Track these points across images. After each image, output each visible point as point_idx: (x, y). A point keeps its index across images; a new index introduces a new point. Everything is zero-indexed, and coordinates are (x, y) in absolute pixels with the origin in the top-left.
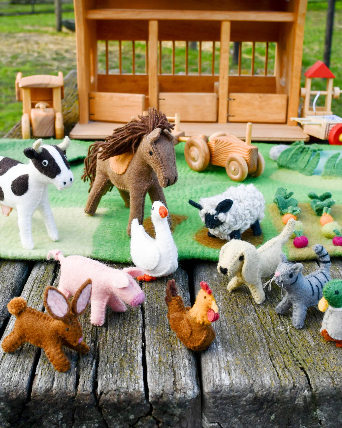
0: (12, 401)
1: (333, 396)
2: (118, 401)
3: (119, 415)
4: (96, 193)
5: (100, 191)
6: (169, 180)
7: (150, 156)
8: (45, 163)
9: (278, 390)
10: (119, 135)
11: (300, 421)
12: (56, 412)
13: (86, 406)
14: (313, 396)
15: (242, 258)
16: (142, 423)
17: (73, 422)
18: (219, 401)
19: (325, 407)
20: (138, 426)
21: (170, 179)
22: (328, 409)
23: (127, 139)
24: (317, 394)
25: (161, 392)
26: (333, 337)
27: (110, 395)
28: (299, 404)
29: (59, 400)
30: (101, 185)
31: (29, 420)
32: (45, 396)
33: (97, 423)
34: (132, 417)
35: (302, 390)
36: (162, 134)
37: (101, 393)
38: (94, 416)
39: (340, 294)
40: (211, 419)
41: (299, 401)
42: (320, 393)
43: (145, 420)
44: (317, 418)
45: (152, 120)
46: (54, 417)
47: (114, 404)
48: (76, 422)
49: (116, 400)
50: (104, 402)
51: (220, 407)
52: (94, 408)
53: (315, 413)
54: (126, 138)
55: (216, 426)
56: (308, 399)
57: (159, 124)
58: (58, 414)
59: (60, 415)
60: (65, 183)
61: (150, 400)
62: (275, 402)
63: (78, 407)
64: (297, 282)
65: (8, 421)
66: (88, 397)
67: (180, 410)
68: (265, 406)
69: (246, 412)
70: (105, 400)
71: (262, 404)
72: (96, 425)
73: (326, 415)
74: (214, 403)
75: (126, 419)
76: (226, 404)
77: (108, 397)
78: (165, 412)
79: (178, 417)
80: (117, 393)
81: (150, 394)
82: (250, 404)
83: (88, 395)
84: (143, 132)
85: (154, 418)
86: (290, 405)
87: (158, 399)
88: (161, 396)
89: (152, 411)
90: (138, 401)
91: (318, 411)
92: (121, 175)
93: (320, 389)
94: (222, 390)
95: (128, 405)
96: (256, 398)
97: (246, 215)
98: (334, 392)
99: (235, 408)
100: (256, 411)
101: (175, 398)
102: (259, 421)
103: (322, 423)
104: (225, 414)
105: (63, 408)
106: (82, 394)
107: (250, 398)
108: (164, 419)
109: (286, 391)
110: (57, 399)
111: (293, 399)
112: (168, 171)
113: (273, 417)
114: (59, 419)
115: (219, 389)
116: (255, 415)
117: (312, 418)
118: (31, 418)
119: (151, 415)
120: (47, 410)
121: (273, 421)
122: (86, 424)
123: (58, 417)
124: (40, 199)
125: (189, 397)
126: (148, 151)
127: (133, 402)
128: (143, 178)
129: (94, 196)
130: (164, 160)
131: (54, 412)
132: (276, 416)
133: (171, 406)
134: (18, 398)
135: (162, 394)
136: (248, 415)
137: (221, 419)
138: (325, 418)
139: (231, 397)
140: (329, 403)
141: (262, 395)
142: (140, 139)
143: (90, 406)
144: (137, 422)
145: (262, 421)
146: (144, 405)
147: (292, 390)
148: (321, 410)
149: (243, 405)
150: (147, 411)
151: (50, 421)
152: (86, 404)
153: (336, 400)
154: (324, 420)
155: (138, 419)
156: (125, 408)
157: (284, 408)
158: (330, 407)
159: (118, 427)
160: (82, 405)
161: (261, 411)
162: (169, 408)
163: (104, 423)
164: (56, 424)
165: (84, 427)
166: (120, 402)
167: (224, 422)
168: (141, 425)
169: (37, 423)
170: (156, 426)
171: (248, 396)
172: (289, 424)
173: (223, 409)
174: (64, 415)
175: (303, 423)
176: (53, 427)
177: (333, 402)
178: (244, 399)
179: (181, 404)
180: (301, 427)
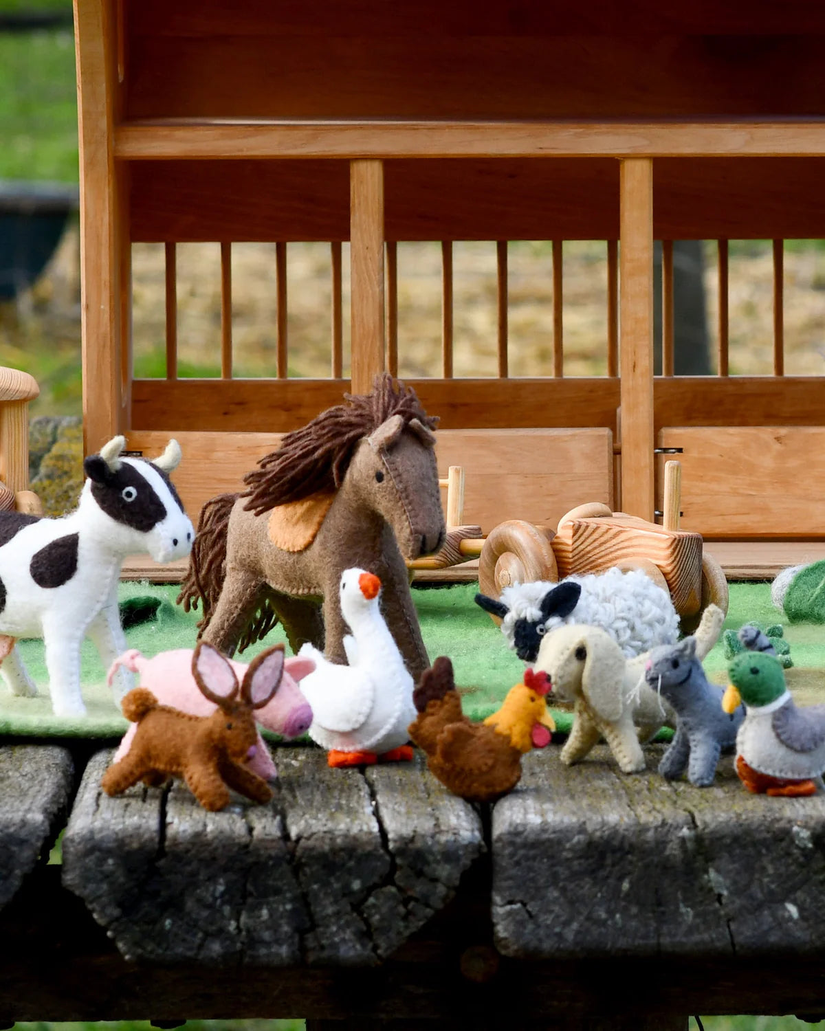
0: (129, 853)
1: (736, 839)
2: (331, 850)
3: (332, 880)
4: (226, 624)
5: (239, 614)
6: (424, 538)
7: (378, 484)
8: (129, 494)
9: (633, 829)
10: (296, 448)
11: (680, 895)
12: (212, 879)
13: (271, 863)
14: (699, 839)
15: (581, 653)
16: (377, 898)
17: (244, 903)
18: (522, 852)
19: (724, 862)
20: (368, 907)
21: (427, 535)
22: (731, 867)
23: (320, 451)
24: (707, 833)
25: (412, 834)
26: (754, 766)
27: (317, 839)
28: (675, 856)
29: (220, 850)
30: (241, 600)
31: (159, 900)
32: (193, 844)
33: (292, 901)
34: (356, 885)
35: (679, 827)
36: (406, 429)
37: (299, 838)
38: (284, 884)
39: (760, 674)
40: (507, 893)
41: (673, 849)
42: (712, 832)
43: (382, 892)
44: (711, 890)
45: (381, 401)
46: (207, 890)
47: (323, 856)
48: (250, 900)
49: (327, 848)
50: (304, 853)
51: (524, 863)
52: (285, 866)
53: (706, 877)
54: (316, 449)
55: (519, 909)
56: (690, 845)
57: (399, 408)
58: (216, 883)
59: (220, 884)
60: (175, 542)
61: (391, 846)
62: (628, 853)
63: (256, 863)
64: (691, 681)
65: (120, 904)
66: (274, 844)
67: (448, 867)
68: (609, 861)
69: (575, 876)
70: (306, 849)
71: (602, 856)
72: (289, 907)
73: (728, 882)
74: (512, 855)
75: (347, 892)
76: (534, 858)
77: (311, 843)
78: (420, 874)
79: (444, 885)
80: (329, 836)
81: (390, 836)
82: (580, 857)
83: (273, 841)
84: (360, 430)
85: (400, 889)
86: (656, 859)
87: (406, 844)
88: (412, 840)
89: (395, 873)
90: (369, 848)
91: (712, 874)
92: (300, 552)
93: (712, 826)
94: (525, 830)
95: (350, 858)
96: (590, 845)
97: (621, 633)
98: (738, 831)
99: (553, 866)
100: (592, 872)
101: (438, 842)
102: (599, 895)
103: (724, 901)
104: (533, 880)
105: (225, 870)
106: (262, 840)
107: (579, 842)
108: (418, 889)
109: (648, 830)
110: (216, 849)
111: (661, 844)
112: (421, 516)
113: (626, 885)
114: (217, 894)
115: (520, 829)
116: (592, 882)
117: (701, 889)
118: (163, 893)
119: (394, 884)
120: (194, 874)
121: (627, 895)
122: (268, 904)
123: (215, 890)
124: (103, 598)
125: (464, 839)
126: (372, 473)
127: (360, 851)
128: (360, 551)
129: (222, 632)
130: (411, 489)
131: (209, 879)
132: (631, 883)
133: (431, 858)
134: (142, 848)
135: (414, 837)
136: (577, 882)
137: (527, 892)
138: (727, 888)
139: (543, 843)
140: (730, 853)
141: (601, 837)
142: (351, 448)
143: (278, 860)
144: (366, 899)
145: (605, 894)
146: (380, 858)
147: (660, 829)
148: (718, 871)
149: (567, 860)
150: (384, 869)
151: (199, 900)
152: (270, 857)
153: (744, 847)
154: (725, 893)
155: (368, 891)
156: (343, 865)
157: (647, 866)
158: (734, 862)
159: (330, 910)
160: (263, 859)
161: (602, 873)
162: (427, 863)
163: (304, 900)
164: (210, 907)
165: (265, 913)
166: (335, 851)
167: (533, 898)
168: (374, 906)
169: (174, 905)
170: (402, 909)
171: (576, 839)
172: (659, 904)
173: (530, 869)
174: (227, 884)
175: (685, 900)
176: (205, 913)
177: (738, 851)
178: (568, 845)
179: (450, 855)
180: (683, 909)
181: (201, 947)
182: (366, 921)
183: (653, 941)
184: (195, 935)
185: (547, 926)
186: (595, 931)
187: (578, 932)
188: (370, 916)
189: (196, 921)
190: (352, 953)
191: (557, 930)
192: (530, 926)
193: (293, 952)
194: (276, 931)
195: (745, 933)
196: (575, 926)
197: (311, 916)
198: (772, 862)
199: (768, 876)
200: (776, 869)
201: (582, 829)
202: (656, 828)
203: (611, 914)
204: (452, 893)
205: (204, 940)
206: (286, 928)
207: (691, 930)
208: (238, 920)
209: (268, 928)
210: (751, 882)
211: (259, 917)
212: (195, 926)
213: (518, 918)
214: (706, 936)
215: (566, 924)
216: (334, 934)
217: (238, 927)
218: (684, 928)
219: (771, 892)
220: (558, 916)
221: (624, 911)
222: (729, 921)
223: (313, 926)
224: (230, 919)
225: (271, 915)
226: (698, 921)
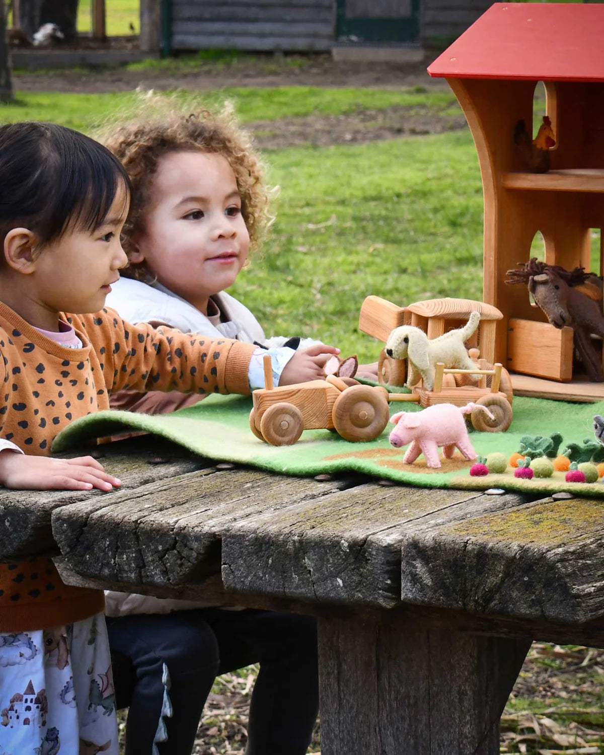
0: (73, 522)
1: (316, 544)
2: (151, 530)
3: (151, 544)
9: (275, 534)
11: (292, 569)
12: (104, 538)
13: (127, 533)
14: (300, 542)
16: (169, 556)
17: (117, 551)
19: (311, 555)
20: (165, 559)
22: (314, 557)
24: (305, 540)
27: (146, 524)
28: (290, 549)
31: (84, 546)
32: (98, 521)
33: (135, 552)
34: (160, 548)
35: (295, 535)
38: (132, 544)
40: (224, 559)
41: (290, 546)
43: (171, 553)
44: (306, 567)
46: (102, 543)
47: (147, 532)
48: (119, 550)
49: (149, 528)
51: (230, 545)
52: (132, 536)
53: (304, 561)
55: (228, 567)
56: (297, 545)
58: (105, 540)
61: (176, 531)
62: (272, 545)
63: (121, 533)
65: (69, 546)
66: (130, 525)
67: (197, 543)
68: (263, 548)
69: (250, 554)
70: (141, 528)
71: (261, 545)
72: (134, 555)
73: (313, 565)
74: (226, 541)
75: (157, 552)
76: (233, 543)
77: (144, 526)
79: (196, 552)
80: (152, 523)
81: (177, 526)
82: (252, 545)
83: (130, 523)
85: (178, 552)
86: (283, 550)
87: (181, 530)
88: (184, 529)
89: (176, 544)
90: (166, 531)
91: (306, 560)
93: (309, 537)
95: (157, 535)
96: (256, 539)
98: (318, 540)
99: (241, 548)
100: (257, 553)
101: (194, 531)
102: (259, 564)
103: (311, 574)
104: (233, 554)
105: (109, 534)
106: (127, 522)
107: (252, 538)
108: (185, 553)
109: (281, 535)
111: (285, 542)
113: (270, 561)
114: (106, 546)
116: (256, 558)
117: (302, 567)
118: (85, 542)
119: (176, 549)
120: (97, 535)
121: (271, 566)
122: (126, 552)
123: (105, 544)
127: (162, 532)
132: (272, 560)
133: (190, 538)
135: (185, 527)
136: (250, 557)
137: (231, 560)
138: (313, 568)
139: (238, 536)
140: (314, 550)
141: (262, 537)
143: (130, 532)
144: (164, 555)
145: (262, 565)
146: (170, 536)
148: (309, 559)
149: (247, 546)
150: (171, 542)
151: (99, 548)
152: (126, 531)
153: (320, 548)
154: (312, 570)
155: (166, 551)
156: (155, 538)
157: (279, 553)
158: (315, 555)
159: (150, 559)
160: (124, 531)
161: (261, 554)
162: (188, 540)
163: (140, 552)
164: (104, 551)
165: (125, 556)
166: (152, 530)
167: (232, 563)
168: (168, 558)
169: (89, 549)
170: (179, 562)
171: (250, 536)
172: (284, 573)
173: (232, 548)
174: (110, 541)
175: (295, 571)
176: (102, 554)
177: (317, 549)
178: (247, 539)
179: (197, 538)
180: (294, 576)
181: (101, 570)
182: (165, 565)
183: (281, 590)
184: (98, 564)
185: (238, 577)
186: (258, 582)
187: (251, 582)
188: (167, 563)
189: (98, 557)
190: (159, 580)
191: (242, 580)
192: (232, 576)
193: (136, 577)
194: (130, 566)
195: (321, 590)
196: (249, 579)
197: (143, 560)
198: (331, 556)
199: (330, 564)
200: (334, 561)
201: (255, 532)
202: (285, 534)
203: (264, 574)
204: (201, 557)
205: (102, 566)
206: (133, 565)
207: (297, 587)
208: (115, 559)
209: (126, 564)
210: (322, 566)
211: (123, 558)
212: (98, 560)
213: (227, 572)
214: (303, 590)
215: (246, 577)
216: (152, 570)
217: (115, 562)
218: (294, 585)
219: (331, 572)
220: (243, 573)
221: (270, 573)
222: (314, 584)
223: (144, 566)
224: (111, 558)
225: (127, 559)
226: (301, 582)
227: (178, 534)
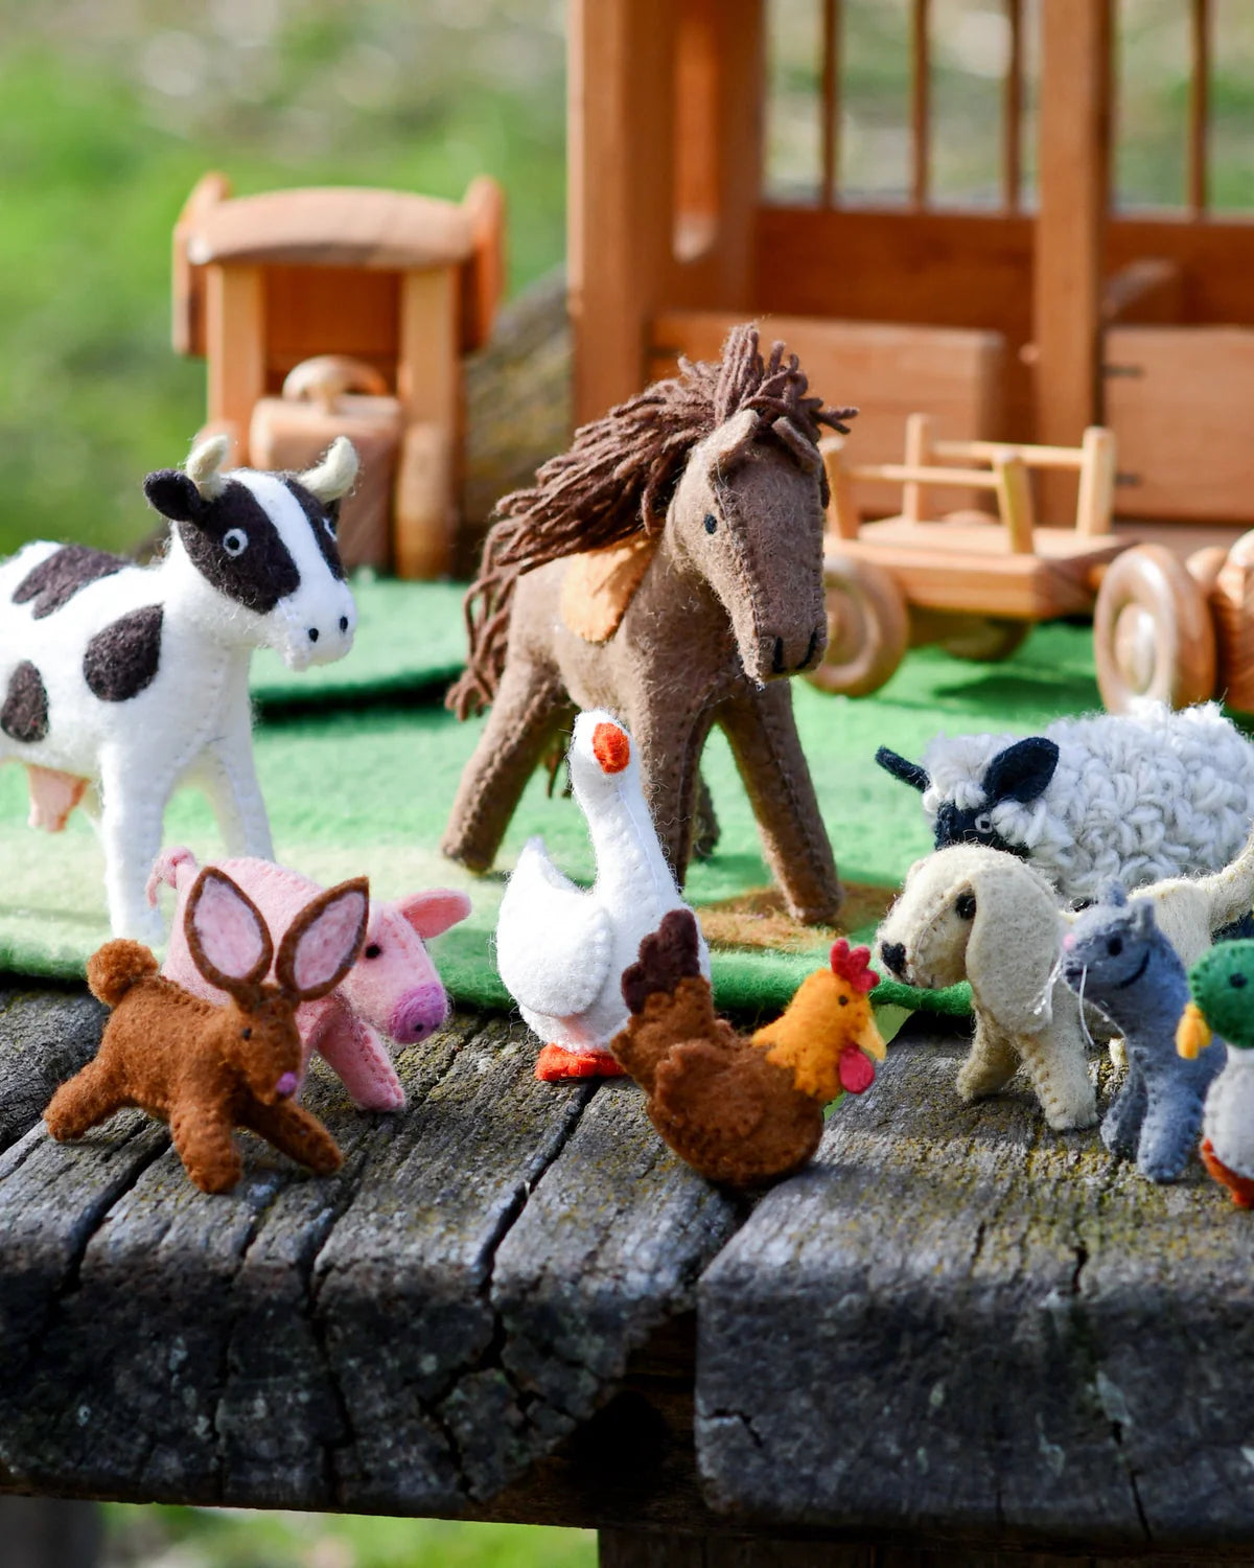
0: (13, 1282)
1: (1149, 1320)
2: (383, 1295)
3: (384, 1352)
4: (497, 758)
5: (520, 742)
6: (780, 643)
7: (710, 537)
8: (234, 544)
9: (954, 1287)
11: (1039, 1420)
12: (162, 1336)
13: (271, 1313)
14: (1077, 1316)
15: (965, 906)
16: (467, 1392)
17: (222, 1385)
18: (742, 1319)
19: (1125, 1361)
20: (450, 1408)
21: (785, 640)
22: (1138, 1372)
24: (1093, 1306)
25: (537, 1272)
27: (357, 1274)
28: (1031, 1345)
29: (178, 1284)
30: (522, 717)
31: (68, 1370)
32: (131, 1269)
33: (307, 1386)
34: (429, 1364)
35: (1043, 1290)
36: (762, 436)
37: (328, 1267)
38: (296, 1356)
39: (1249, 988)
40: (714, 1396)
41: (1027, 1332)
42: (1104, 1304)
43: (477, 1380)
44: (1100, 1413)
45: (732, 380)
46: (154, 1357)
47: (367, 1305)
48: (233, 1380)
49: (374, 1291)
50: (332, 1298)
51: (745, 1342)
52: (297, 1321)
53: (1090, 1388)
55: (735, 1427)
56: (1061, 1327)
57: (757, 396)
58: (170, 1345)
59: (178, 1347)
60: (314, 635)
61: (495, 1294)
62: (943, 1334)
63: (244, 1313)
64: (1145, 978)
66: (279, 1278)
67: (599, 1341)
68: (905, 1348)
69: (841, 1371)
70: (335, 1290)
71: (894, 1336)
72: (304, 1397)
73: (1133, 1401)
74: (723, 1325)
75: (410, 1377)
76: (765, 1333)
77: (347, 1280)
78: (547, 1350)
79: (593, 1374)
80: (382, 1267)
81: (497, 1275)
82: (852, 1337)
83: (278, 1271)
84: (689, 433)
85: (510, 1376)
86: (995, 1349)
87: (523, 1292)
88: (536, 1284)
89: (502, 1346)
90: (452, 1297)
91: (1103, 1383)
92: (600, 644)
93: (1107, 1291)
94: (752, 1277)
95: (417, 1313)
96: (872, 1312)
98: (1154, 1304)
99: (800, 1349)
100: (873, 1367)
101: (583, 1293)
102: (887, 1410)
103: (1125, 1436)
104: (763, 1374)
105: (187, 1320)
106: (259, 1268)
107: (850, 1308)
108: (543, 1379)
109: (983, 1291)
110: (171, 1280)
111: (1006, 1321)
112: (776, 603)
113: (937, 1396)
114: (173, 1366)
115: (743, 1274)
116: (872, 1384)
117: (1081, 1410)
118: (74, 1357)
119: (499, 1365)
120: (131, 1326)
121: (939, 1413)
122: (265, 1389)
123: (168, 1358)
124: (208, 724)
125: (631, 1290)
126: (700, 515)
127: (434, 1302)
129: (490, 772)
130: (761, 551)
131: (157, 1337)
132: (947, 1390)
133: (568, 1322)
134: (33, 1273)
135: (539, 1279)
136: (845, 1384)
137: (752, 1396)
138: (1131, 1413)
139: (783, 1304)
140: (1137, 1346)
141: (892, 1301)
143: (284, 1309)
144: (448, 1392)
145: (897, 1410)
146: (472, 1316)
147: (1006, 1291)
148: (1114, 1378)
149: (828, 1340)
150: (482, 1339)
151: (140, 1375)
152: (268, 1303)
153: (1164, 1336)
154: (1127, 1421)
155: (453, 1376)
156: (405, 1325)
157: (977, 1362)
158: (1144, 1363)
159: (380, 1409)
160: (255, 1306)
161: (893, 1370)
162: (560, 1331)
163: (332, 1389)
164: (159, 1387)
165: (260, 1404)
166: (388, 1298)
167: (761, 1409)
168: (461, 1405)
169: (93, 1381)
170: (514, 1415)
171: (843, 1303)
172: (1000, 1436)
173: (757, 1353)
174: (190, 1347)
175: (1050, 1430)
176: (150, 1400)
177: (1152, 1344)
178: (828, 1313)
179: (603, 1318)
180: (1045, 1447)
181: (143, 1461)
182: (448, 1432)
183: (987, 1504)
184: (132, 1438)
185: (788, 1463)
186: (879, 1478)
187: (845, 1479)
188: (455, 1423)
189: (135, 1411)
190: (421, 1490)
191: (806, 1471)
192: (756, 1462)
193: (314, 1481)
194: (281, 1442)
195: (1166, 1499)
196: (840, 1466)
197: (345, 1415)
198: (1219, 1366)
199: (1210, 1394)
200: (1226, 1381)
201: (858, 1282)
202: (1000, 1288)
203: (908, 1446)
204: (610, 1391)
205: (150, 1447)
206: (299, 1436)
207: (1060, 1488)
208: (211, 1416)
209: (266, 1435)
210: (1176, 1403)
211: (251, 1412)
212: (133, 1422)
213: (733, 1443)
214: (1089, 1502)
215: (824, 1461)
216: (388, 1454)
217: (211, 1428)
218: (1047, 1482)
219: (1216, 1425)
220: (808, 1445)
221: (935, 1444)
222: (1134, 1474)
223: (351, 1437)
224: (196, 1413)
225: (271, 1411)
226: (1076, 1470)
227: (511, 1307)
